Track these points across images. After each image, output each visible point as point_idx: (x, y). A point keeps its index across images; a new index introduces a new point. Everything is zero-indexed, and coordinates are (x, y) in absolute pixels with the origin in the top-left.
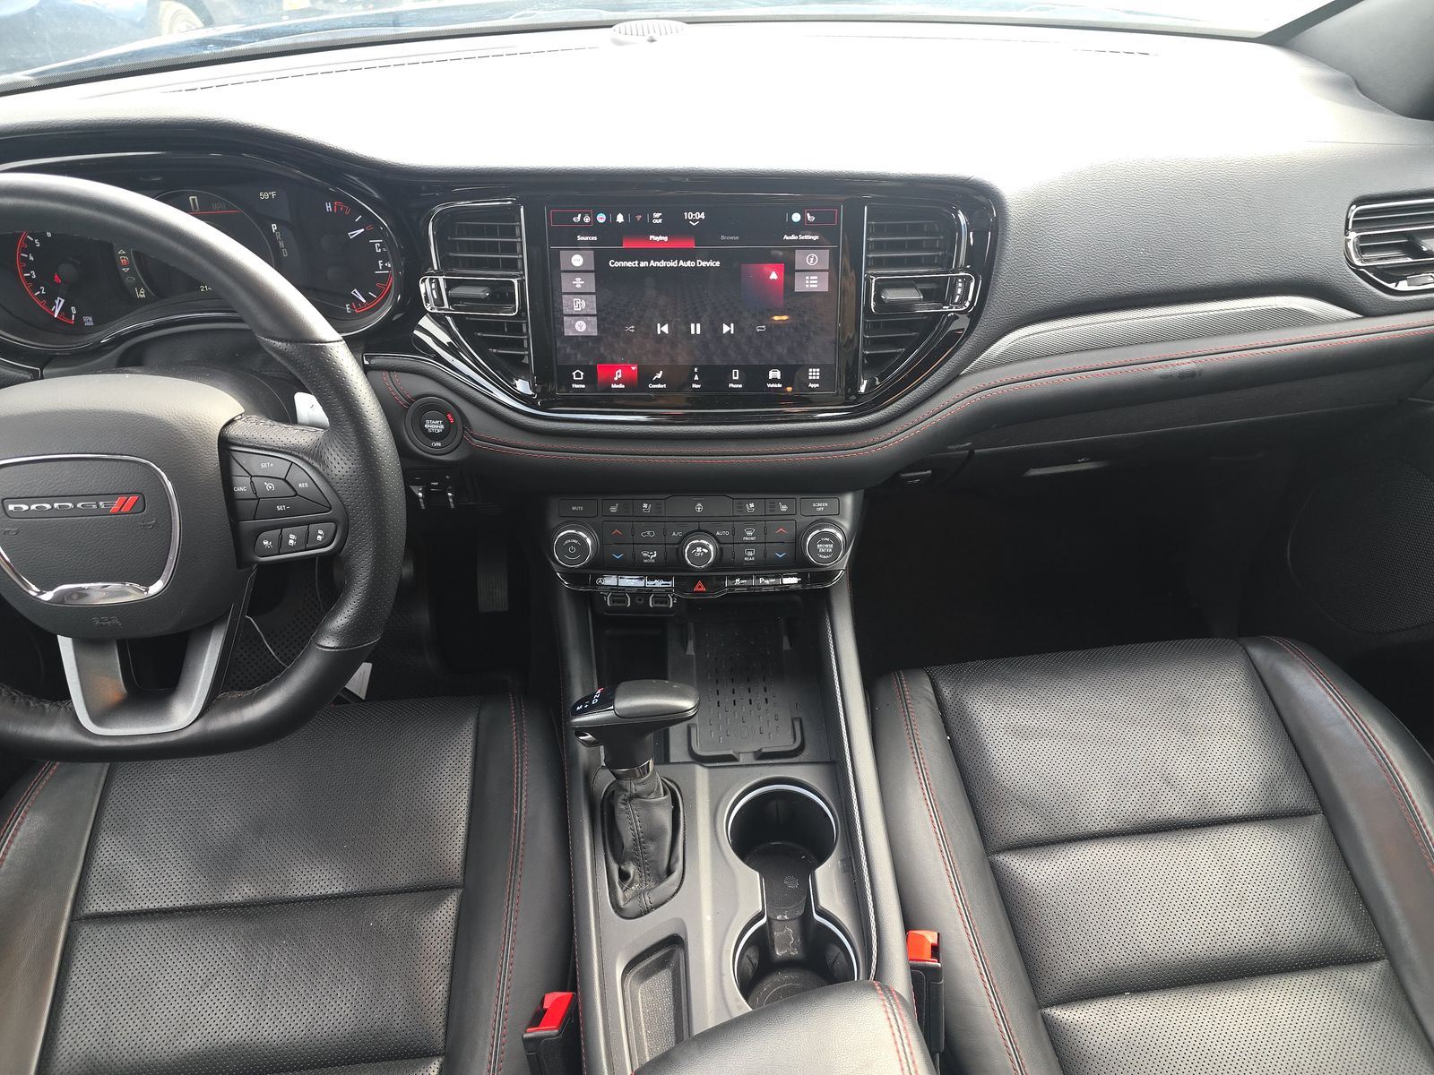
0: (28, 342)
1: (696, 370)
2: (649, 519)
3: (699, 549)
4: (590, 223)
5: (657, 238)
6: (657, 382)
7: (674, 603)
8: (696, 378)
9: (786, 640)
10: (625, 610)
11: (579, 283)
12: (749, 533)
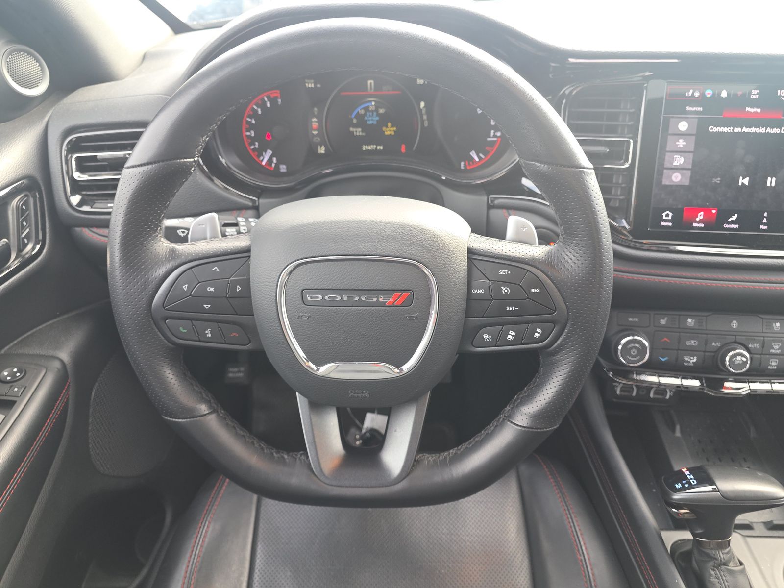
0: (252, 179)
1: (766, 214)
2: (693, 333)
3: (739, 358)
4: (699, 97)
5: (752, 110)
6: (732, 222)
7: (670, 396)
8: (765, 221)
9: (752, 430)
10: (631, 398)
11: (681, 143)
12: (776, 347)
